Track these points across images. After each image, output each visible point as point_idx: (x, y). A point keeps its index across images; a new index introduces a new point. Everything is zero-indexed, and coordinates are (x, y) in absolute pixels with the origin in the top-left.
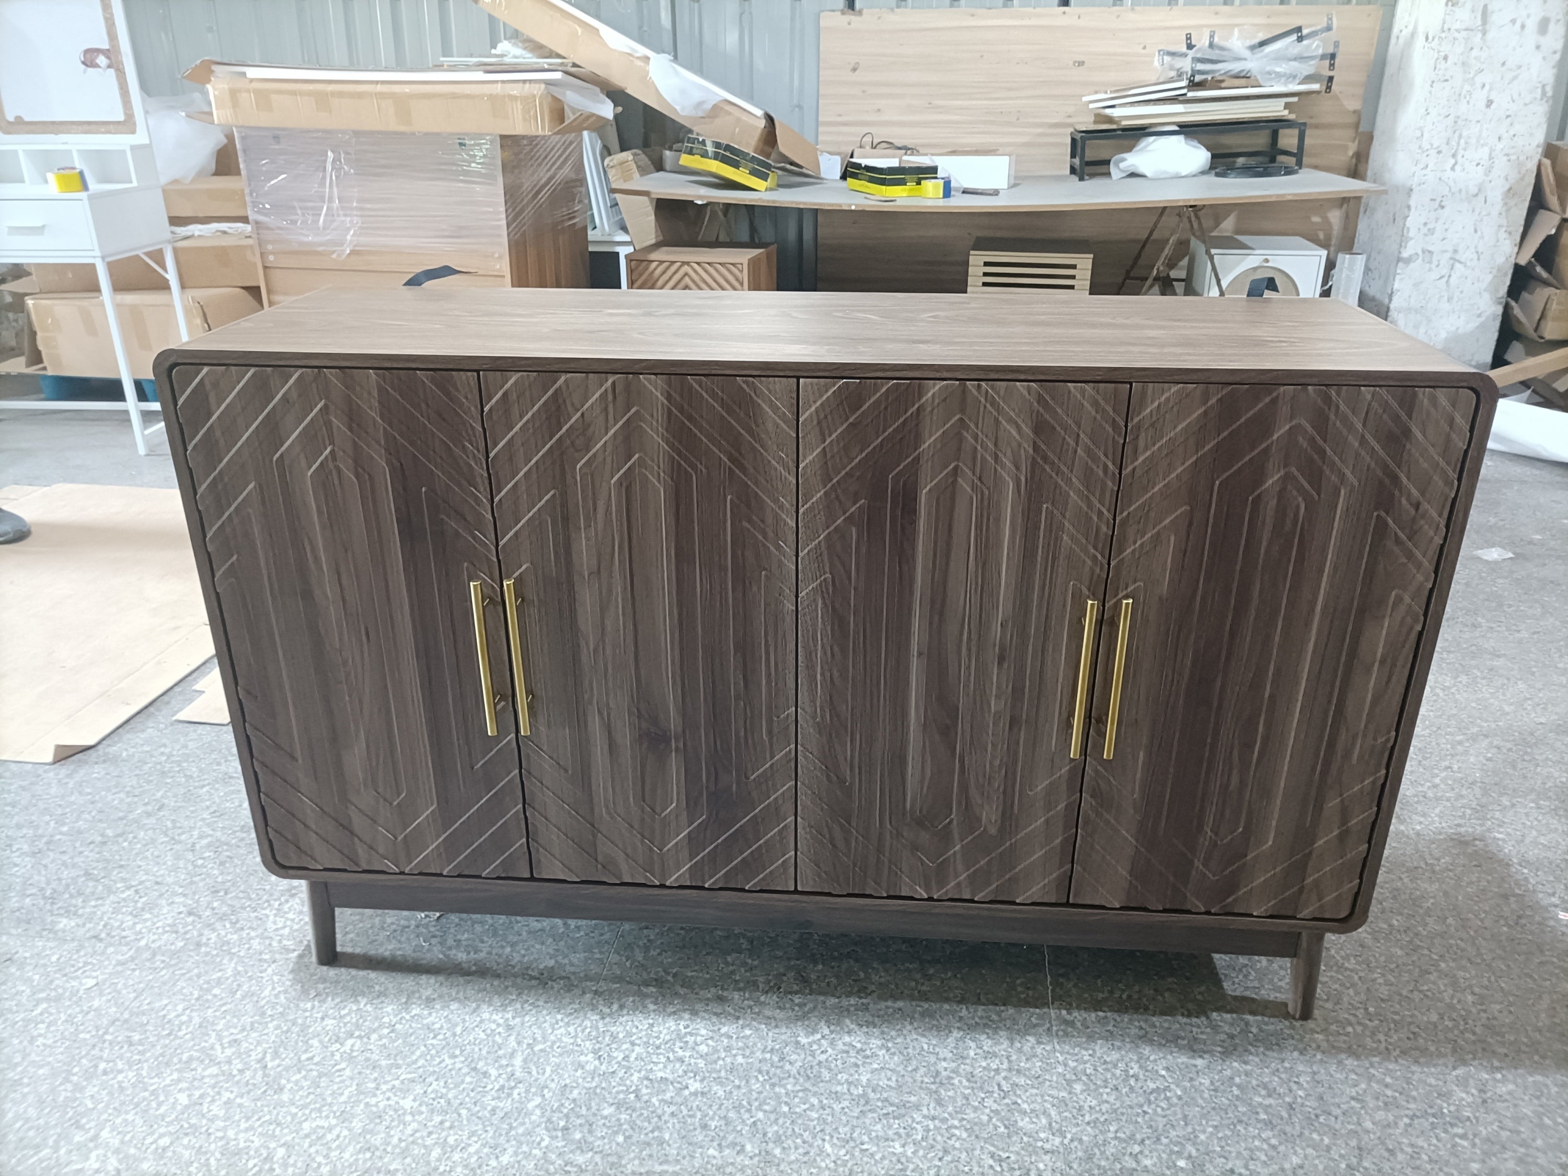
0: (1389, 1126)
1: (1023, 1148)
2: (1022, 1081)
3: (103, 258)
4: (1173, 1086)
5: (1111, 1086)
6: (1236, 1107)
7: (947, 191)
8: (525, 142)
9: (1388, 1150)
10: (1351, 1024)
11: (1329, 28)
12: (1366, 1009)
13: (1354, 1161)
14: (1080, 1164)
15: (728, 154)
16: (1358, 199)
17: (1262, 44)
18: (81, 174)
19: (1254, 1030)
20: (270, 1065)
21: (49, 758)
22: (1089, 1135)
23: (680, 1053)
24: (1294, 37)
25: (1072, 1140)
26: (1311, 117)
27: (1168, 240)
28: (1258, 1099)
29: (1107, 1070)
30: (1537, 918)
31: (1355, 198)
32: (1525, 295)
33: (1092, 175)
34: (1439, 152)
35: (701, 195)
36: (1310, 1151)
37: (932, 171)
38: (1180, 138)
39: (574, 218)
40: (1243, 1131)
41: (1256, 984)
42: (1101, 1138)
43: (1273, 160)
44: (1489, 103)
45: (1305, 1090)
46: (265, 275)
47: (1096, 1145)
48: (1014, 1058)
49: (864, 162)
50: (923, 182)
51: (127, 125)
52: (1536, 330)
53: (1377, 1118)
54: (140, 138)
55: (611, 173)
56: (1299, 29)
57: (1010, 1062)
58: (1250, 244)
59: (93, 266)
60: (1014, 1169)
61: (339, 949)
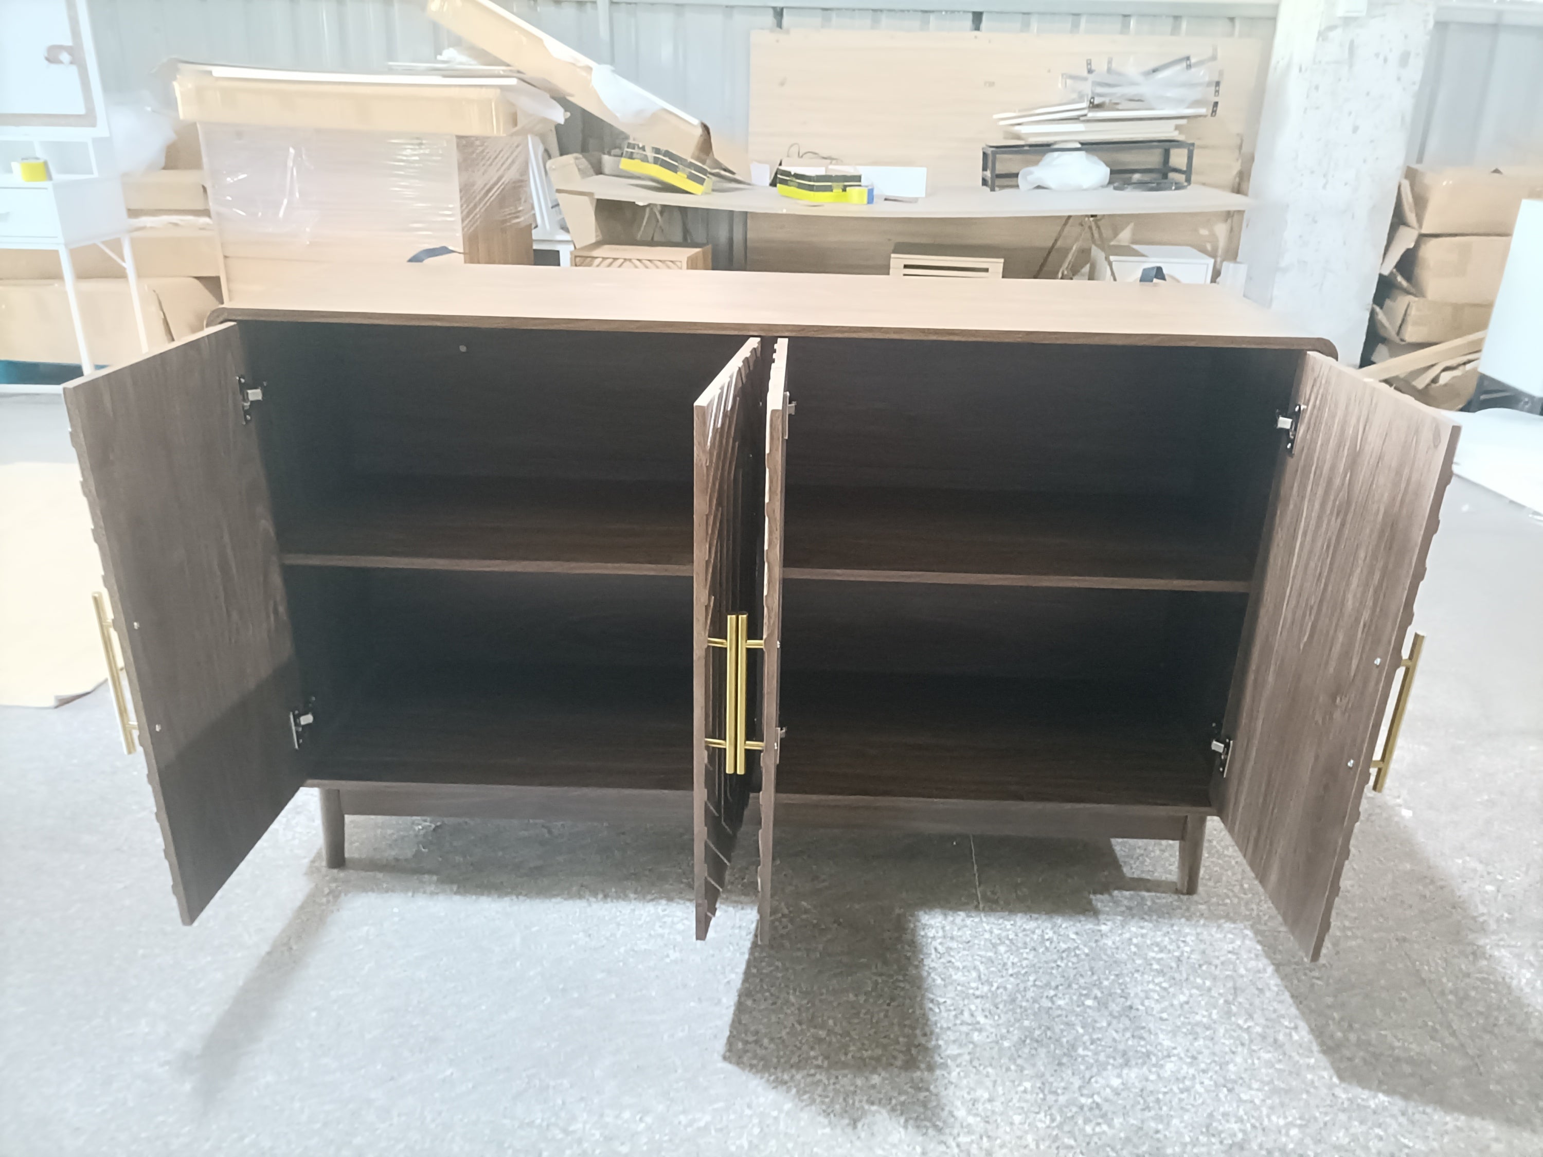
0: (1259, 971)
1: (957, 995)
2: (954, 945)
3: (66, 245)
4: (1081, 946)
5: (1029, 947)
6: (1134, 960)
7: (871, 199)
8: (478, 143)
9: (1258, 989)
10: (1228, 897)
11: (1214, 58)
12: (1242, 886)
13: (1231, 998)
14: (1005, 1006)
15: (667, 159)
16: (1241, 213)
17: (1155, 71)
18: (46, 164)
19: (1149, 903)
20: (295, 947)
21: (52, 702)
22: (1011, 984)
23: (660, 931)
24: (1184, 64)
25: (998, 988)
26: (1199, 139)
27: (1071, 248)
28: (1152, 954)
29: (1026, 935)
30: (1385, 815)
31: (1239, 212)
32: (1388, 303)
33: (1002, 187)
34: (1312, 172)
35: (642, 198)
36: (1194, 991)
37: (858, 178)
38: (1082, 154)
39: (517, 217)
40: (1139, 978)
41: (1150, 868)
42: (1022, 986)
43: (1165, 176)
44: (1355, 129)
45: (1190, 946)
46: (226, 266)
47: (1018, 991)
48: (948, 928)
49: (794, 170)
50: (848, 189)
51: (88, 119)
52: (1398, 333)
53: (1249, 966)
54: (101, 130)
55: (552, 175)
56: (1188, 58)
57: (944, 931)
58: (1145, 253)
59: (56, 252)
60: (950, 1010)
61: (347, 855)
